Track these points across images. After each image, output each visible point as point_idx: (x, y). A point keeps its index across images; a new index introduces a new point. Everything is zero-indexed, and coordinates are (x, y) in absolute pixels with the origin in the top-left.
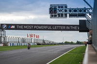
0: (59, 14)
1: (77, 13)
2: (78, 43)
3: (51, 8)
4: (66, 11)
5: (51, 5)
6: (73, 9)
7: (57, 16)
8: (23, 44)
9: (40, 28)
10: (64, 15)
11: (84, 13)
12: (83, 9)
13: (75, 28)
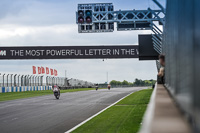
0: (96, 24)
1: (134, 20)
2: (138, 83)
3: (79, 12)
4: (110, 17)
5: (80, 6)
6: (124, 12)
7: (93, 28)
8: (24, 88)
9: (58, 53)
10: (107, 26)
11: (148, 20)
12: (145, 12)
13: (131, 51)
